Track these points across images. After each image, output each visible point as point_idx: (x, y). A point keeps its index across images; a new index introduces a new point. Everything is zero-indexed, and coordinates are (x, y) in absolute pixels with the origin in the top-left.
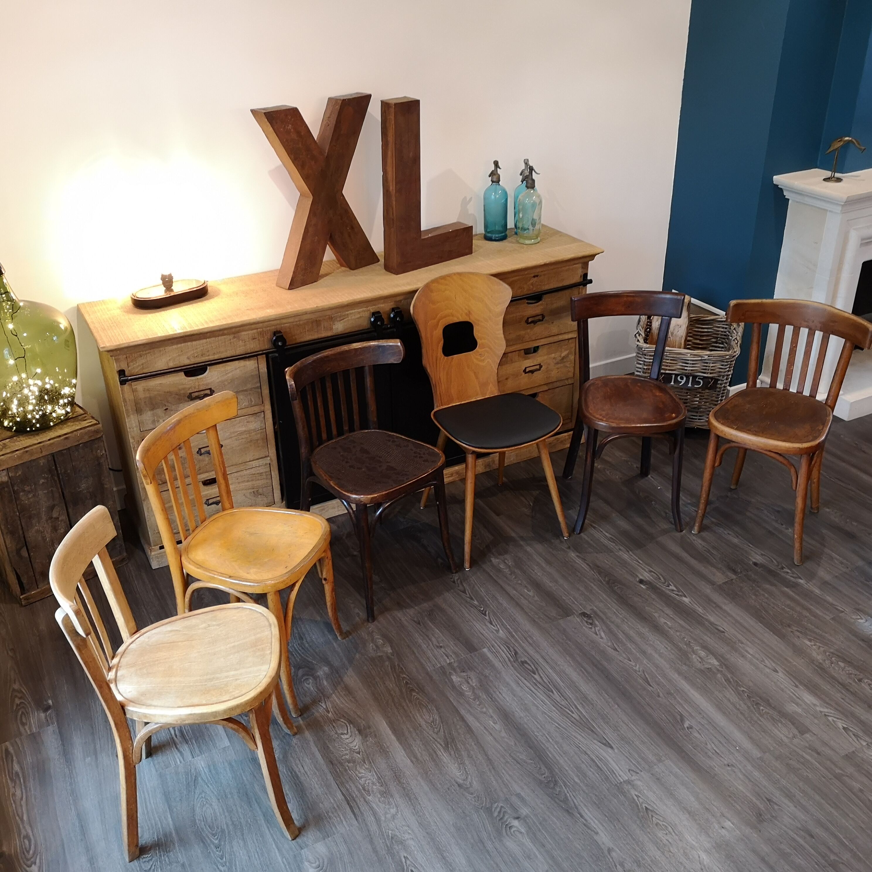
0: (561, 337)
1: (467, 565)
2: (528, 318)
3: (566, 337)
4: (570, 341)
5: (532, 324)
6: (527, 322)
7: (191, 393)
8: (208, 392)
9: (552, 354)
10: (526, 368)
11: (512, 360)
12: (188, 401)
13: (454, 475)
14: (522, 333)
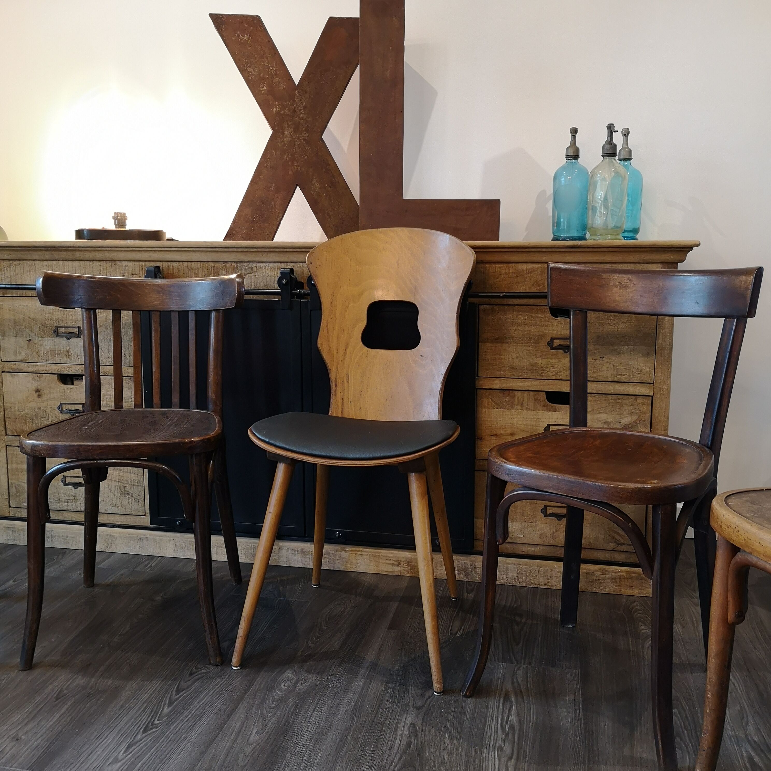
0: (619, 388)
1: (235, 660)
2: (552, 339)
3: (631, 389)
4: (640, 400)
5: (562, 351)
6: (550, 344)
7: (57, 328)
8: (76, 331)
9: (601, 413)
10: (549, 425)
11: (522, 405)
12: (54, 337)
13: (402, 564)
14: (541, 361)
